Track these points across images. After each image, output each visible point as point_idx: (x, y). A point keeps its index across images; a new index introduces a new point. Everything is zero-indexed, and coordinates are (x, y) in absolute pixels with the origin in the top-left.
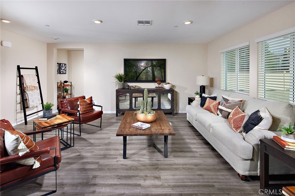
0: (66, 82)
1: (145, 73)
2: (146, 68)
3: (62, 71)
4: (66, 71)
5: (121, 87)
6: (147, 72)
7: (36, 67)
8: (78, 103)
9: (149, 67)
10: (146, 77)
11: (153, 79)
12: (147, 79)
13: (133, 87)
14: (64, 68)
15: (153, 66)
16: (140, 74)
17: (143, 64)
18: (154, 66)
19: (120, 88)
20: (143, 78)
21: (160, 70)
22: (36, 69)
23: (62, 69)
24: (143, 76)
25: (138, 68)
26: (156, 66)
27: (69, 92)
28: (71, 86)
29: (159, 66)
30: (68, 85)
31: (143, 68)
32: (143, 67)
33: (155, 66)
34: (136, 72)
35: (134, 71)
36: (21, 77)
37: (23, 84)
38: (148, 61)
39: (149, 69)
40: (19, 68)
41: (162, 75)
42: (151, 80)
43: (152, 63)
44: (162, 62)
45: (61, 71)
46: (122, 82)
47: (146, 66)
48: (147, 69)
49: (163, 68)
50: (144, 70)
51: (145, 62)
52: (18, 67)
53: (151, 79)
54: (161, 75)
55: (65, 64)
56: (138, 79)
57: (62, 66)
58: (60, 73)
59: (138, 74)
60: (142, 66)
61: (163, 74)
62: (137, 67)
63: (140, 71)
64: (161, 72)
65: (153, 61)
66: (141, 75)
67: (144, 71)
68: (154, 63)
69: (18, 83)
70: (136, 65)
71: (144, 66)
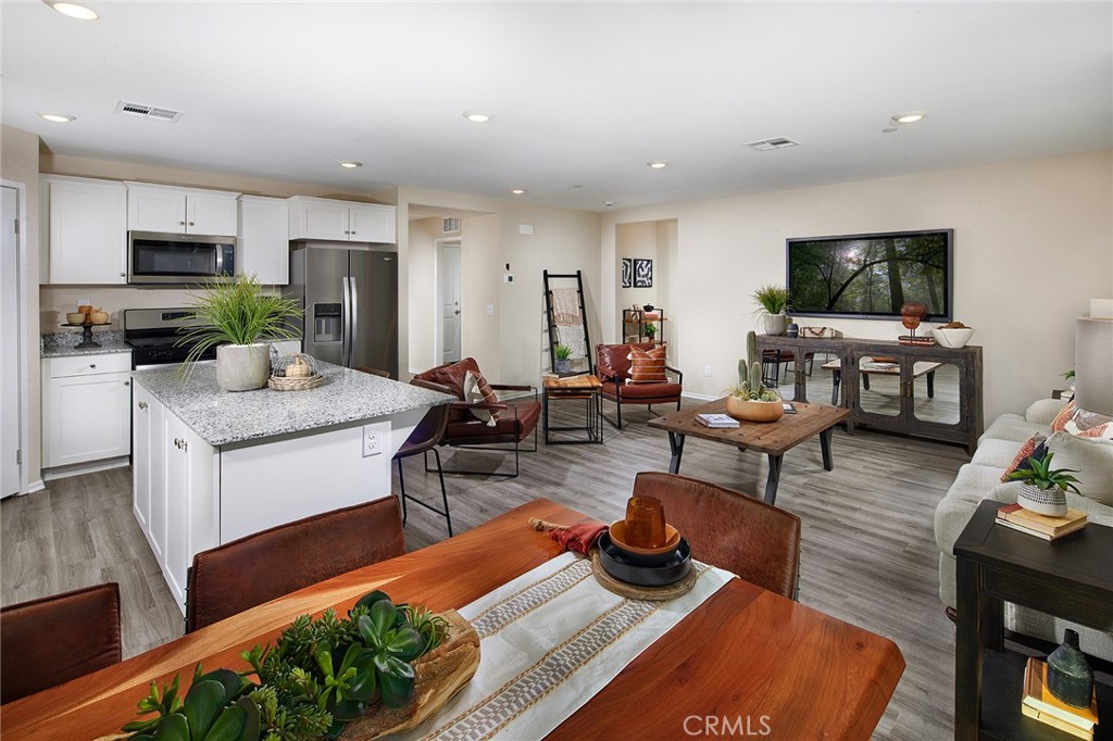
0: (648, 308)
1: (862, 286)
2: (865, 266)
3: (641, 279)
4: (651, 278)
5: (776, 329)
6: (870, 283)
7: (579, 272)
8: (629, 357)
9: (880, 262)
10: (864, 300)
11: (893, 307)
12: (871, 306)
13: (813, 332)
14: (645, 272)
15: (893, 259)
16: (844, 287)
17: (854, 253)
18: (899, 258)
19: (770, 331)
20: (854, 303)
21: (926, 272)
22: (579, 275)
23: (642, 273)
24: (855, 296)
25: (836, 267)
26: (908, 259)
27: (657, 336)
28: (661, 320)
29: (920, 258)
30: (654, 318)
31: (852, 267)
32: (854, 263)
33: (903, 258)
34: (828, 282)
35: (820, 277)
36: (548, 293)
37: (552, 309)
38: (874, 242)
39: (881, 271)
40: (546, 276)
41: (933, 295)
42: (887, 311)
43: (891, 250)
44: (932, 241)
45: (638, 279)
46: (781, 315)
47: (865, 261)
48: (871, 270)
49: (937, 267)
50: (857, 274)
51: (863, 244)
52: (545, 272)
53: (888, 308)
54: (928, 293)
55: (648, 261)
56: (837, 304)
57: (641, 266)
58: (635, 286)
59: (835, 289)
60: (850, 260)
61: (939, 290)
62: (831, 263)
63: (842, 277)
64: (930, 281)
65: (895, 240)
66: (846, 292)
67: (860, 277)
68: (900, 247)
69: (545, 309)
70: (828, 258)
71: (860, 260)
